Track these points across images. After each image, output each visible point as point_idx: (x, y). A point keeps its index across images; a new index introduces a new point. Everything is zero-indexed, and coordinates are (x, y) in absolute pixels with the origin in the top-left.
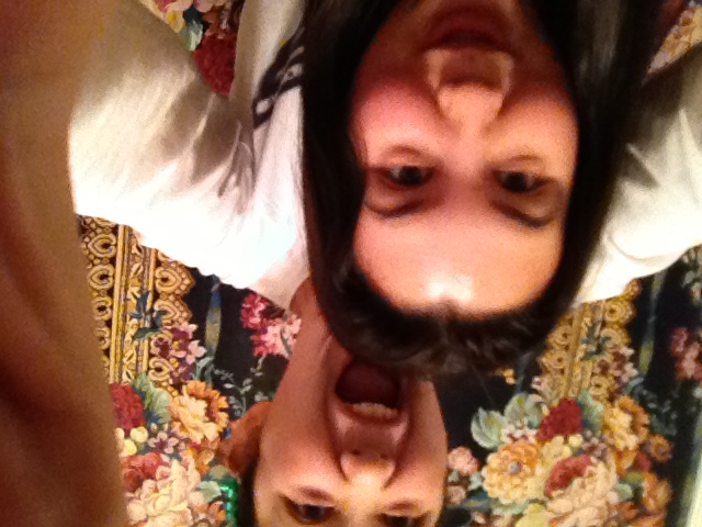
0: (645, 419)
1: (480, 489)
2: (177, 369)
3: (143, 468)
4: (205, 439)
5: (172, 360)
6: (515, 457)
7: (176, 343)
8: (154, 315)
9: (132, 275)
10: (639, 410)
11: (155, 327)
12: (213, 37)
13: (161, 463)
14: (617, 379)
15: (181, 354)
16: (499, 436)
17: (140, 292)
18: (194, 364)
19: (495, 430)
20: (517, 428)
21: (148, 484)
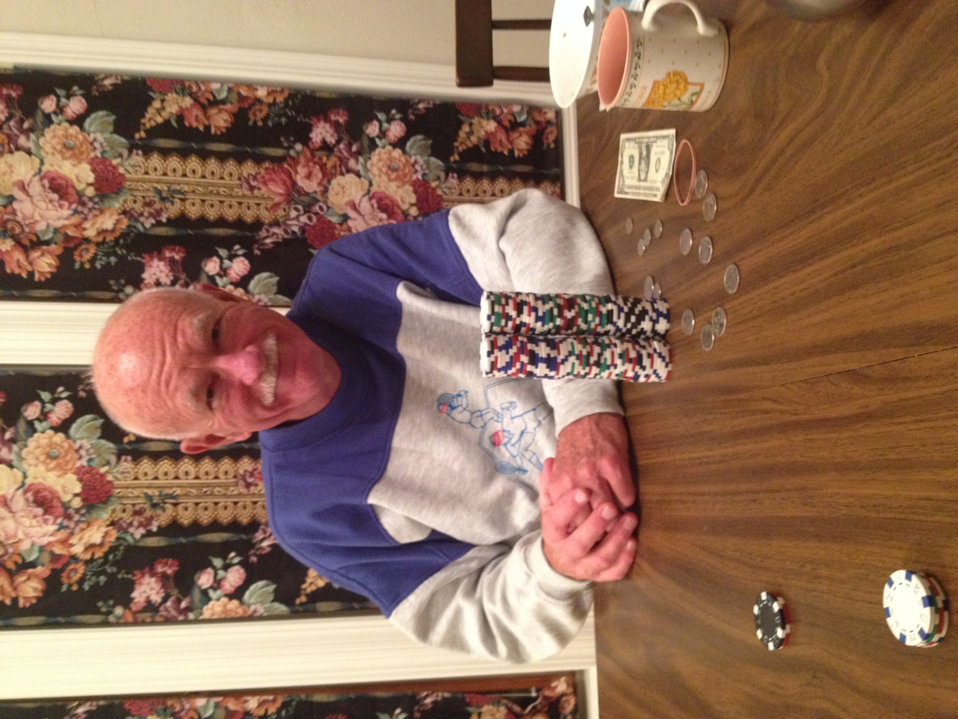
0: (99, 554)
1: (35, 431)
2: (137, 212)
3: (67, 193)
4: (84, 229)
5: (142, 209)
6: (63, 454)
7: (153, 211)
8: (171, 199)
9: (195, 187)
10: (106, 548)
11: (163, 199)
12: (336, 228)
13: (71, 203)
14: (131, 524)
15: (146, 214)
16: (81, 438)
17: (186, 192)
18: (139, 221)
19: (86, 434)
20: (87, 450)
21: (55, 196)
